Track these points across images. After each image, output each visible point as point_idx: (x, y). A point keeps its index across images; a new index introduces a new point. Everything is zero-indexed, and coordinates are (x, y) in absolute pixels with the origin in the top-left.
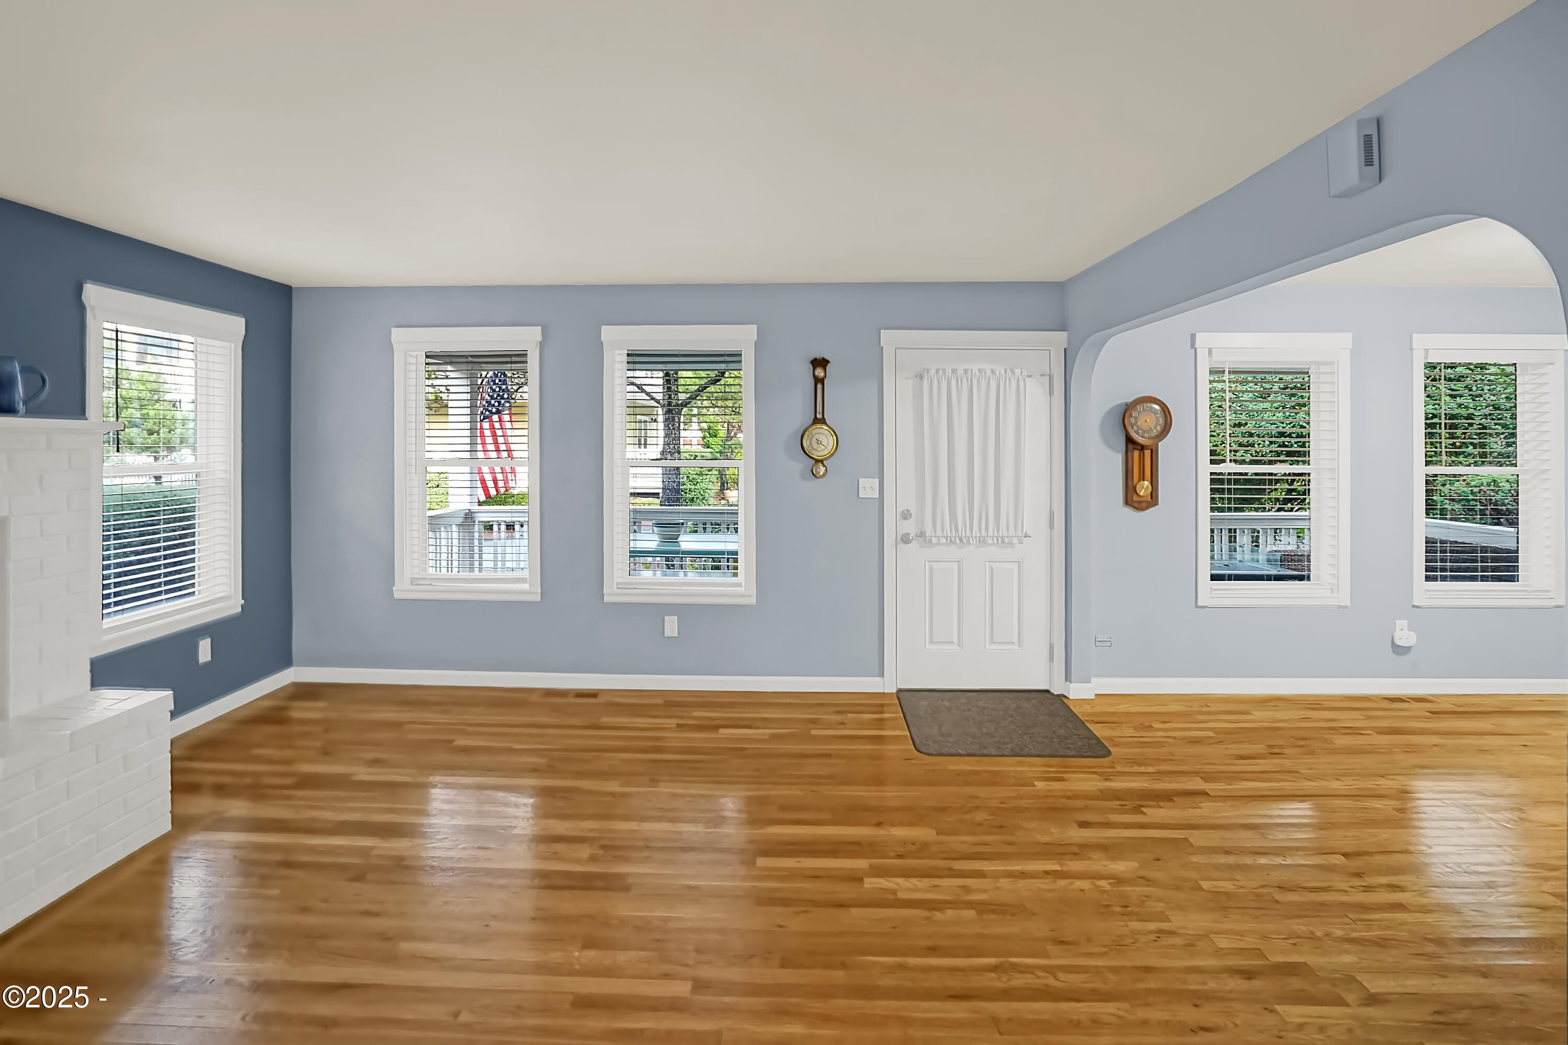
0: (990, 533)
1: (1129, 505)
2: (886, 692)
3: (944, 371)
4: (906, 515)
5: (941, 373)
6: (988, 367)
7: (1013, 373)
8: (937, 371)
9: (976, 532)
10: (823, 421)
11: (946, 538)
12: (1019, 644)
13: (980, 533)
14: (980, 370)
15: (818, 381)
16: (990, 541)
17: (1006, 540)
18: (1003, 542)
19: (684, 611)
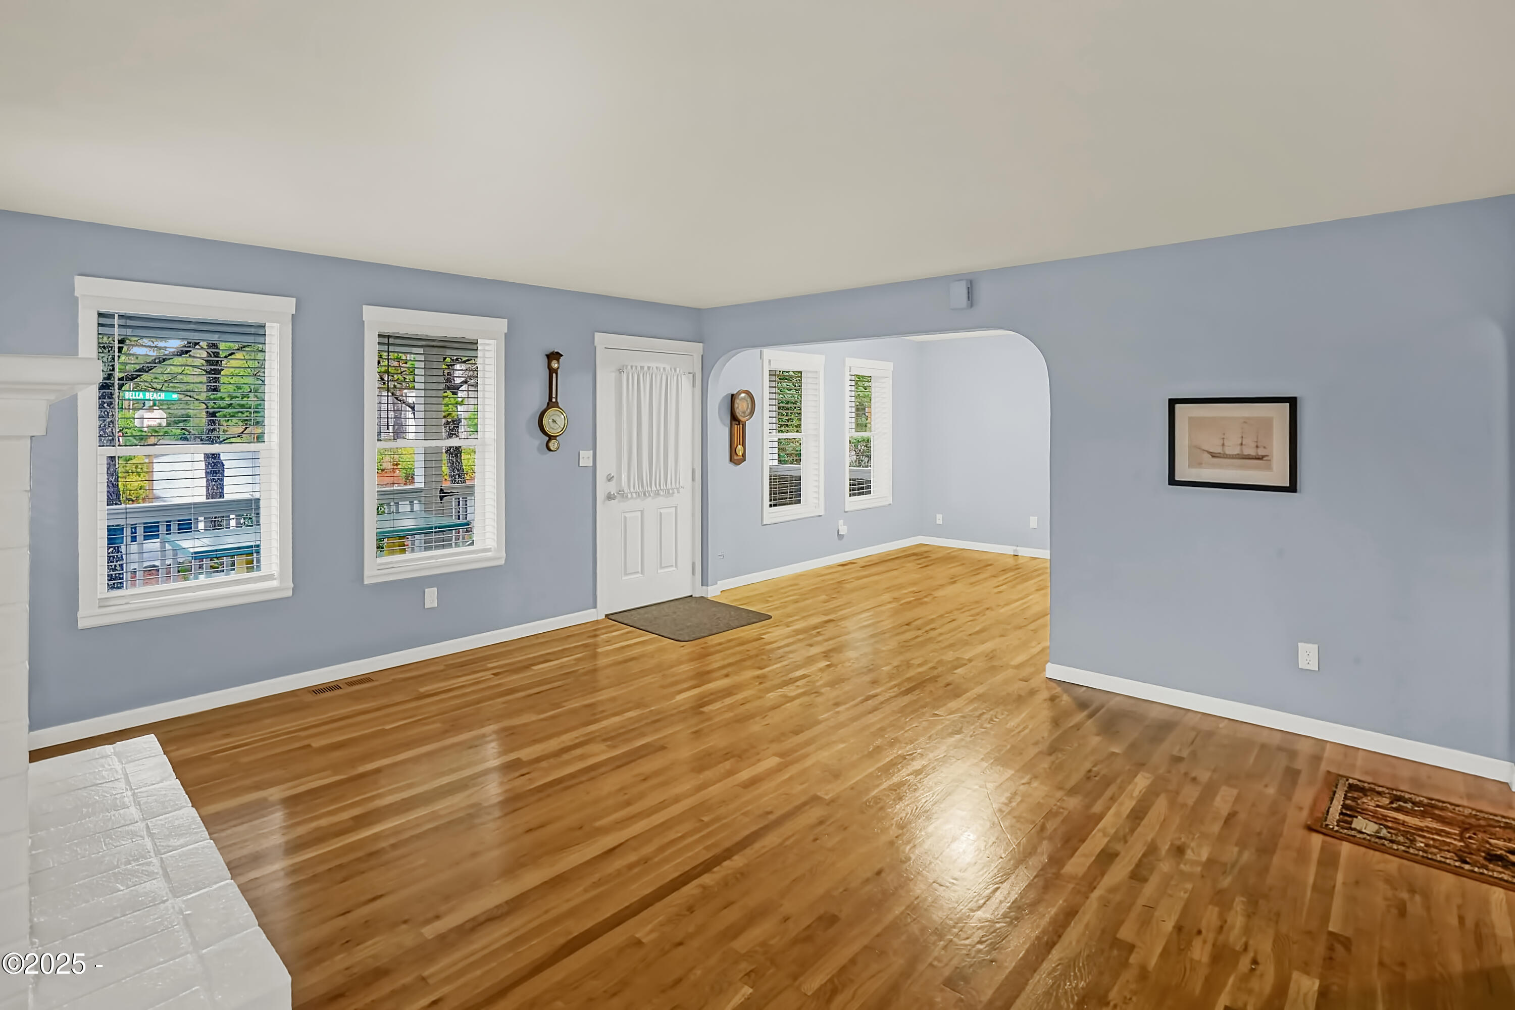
0: (662, 488)
1: (733, 462)
2: (599, 619)
3: (636, 367)
4: (610, 479)
5: (634, 368)
6: (661, 366)
7: (675, 370)
8: (632, 367)
9: (654, 488)
10: (556, 405)
11: (636, 493)
12: (676, 566)
13: (656, 487)
14: (657, 368)
15: (552, 372)
16: (662, 493)
17: (671, 492)
18: (668, 493)
19: (441, 581)
